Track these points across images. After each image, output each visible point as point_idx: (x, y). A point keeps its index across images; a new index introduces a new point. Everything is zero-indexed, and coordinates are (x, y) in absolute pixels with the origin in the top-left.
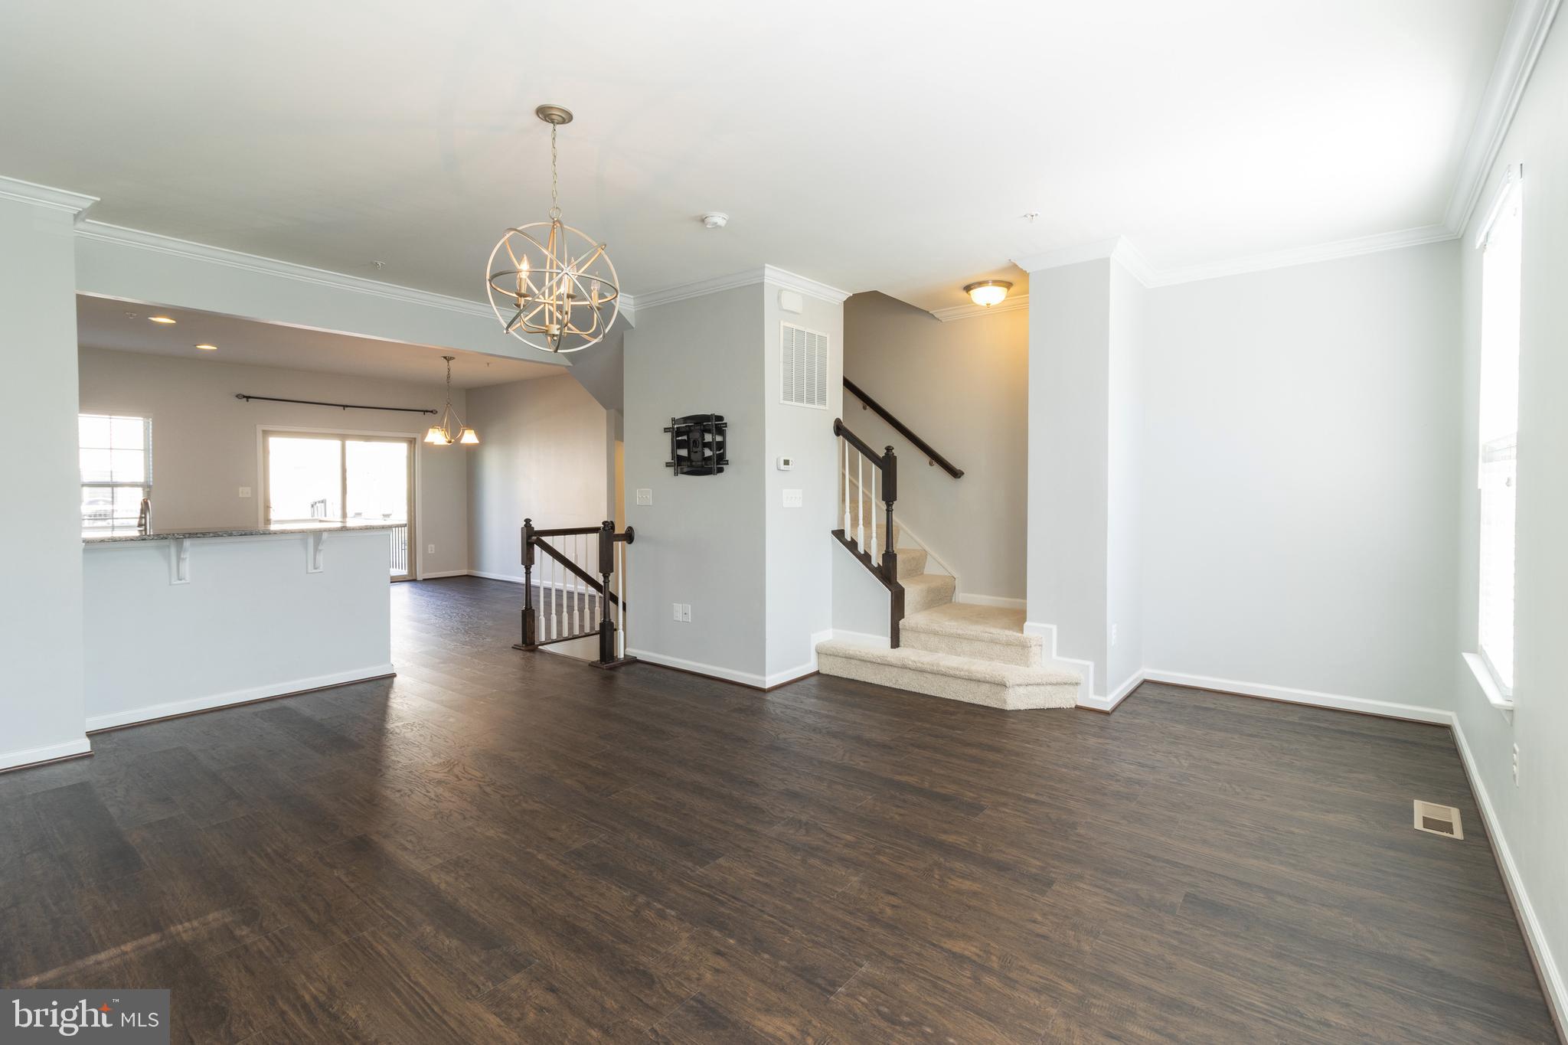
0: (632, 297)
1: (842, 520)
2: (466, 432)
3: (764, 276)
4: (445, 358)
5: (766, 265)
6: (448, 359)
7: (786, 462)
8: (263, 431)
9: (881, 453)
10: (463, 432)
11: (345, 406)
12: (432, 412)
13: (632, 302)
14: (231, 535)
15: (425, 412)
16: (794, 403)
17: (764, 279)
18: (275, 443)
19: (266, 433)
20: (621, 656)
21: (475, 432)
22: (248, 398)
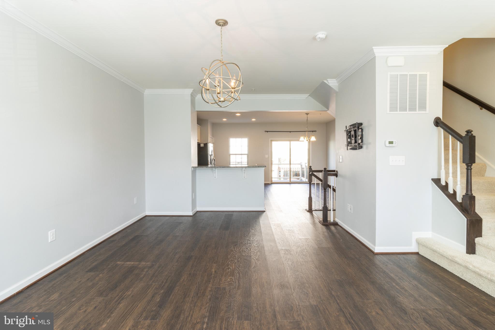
0: (335, 79)
1: (439, 173)
2: (312, 137)
3: (374, 53)
4: (306, 114)
5: (373, 47)
6: (307, 114)
7: (391, 143)
8: (271, 140)
9: (463, 134)
10: (311, 137)
11: (290, 132)
12: (315, 131)
13: (336, 81)
14: (220, 167)
15: (313, 131)
16: (398, 112)
17: (375, 54)
18: (274, 143)
19: (271, 141)
20: (332, 221)
21: (315, 137)
22: (267, 131)
